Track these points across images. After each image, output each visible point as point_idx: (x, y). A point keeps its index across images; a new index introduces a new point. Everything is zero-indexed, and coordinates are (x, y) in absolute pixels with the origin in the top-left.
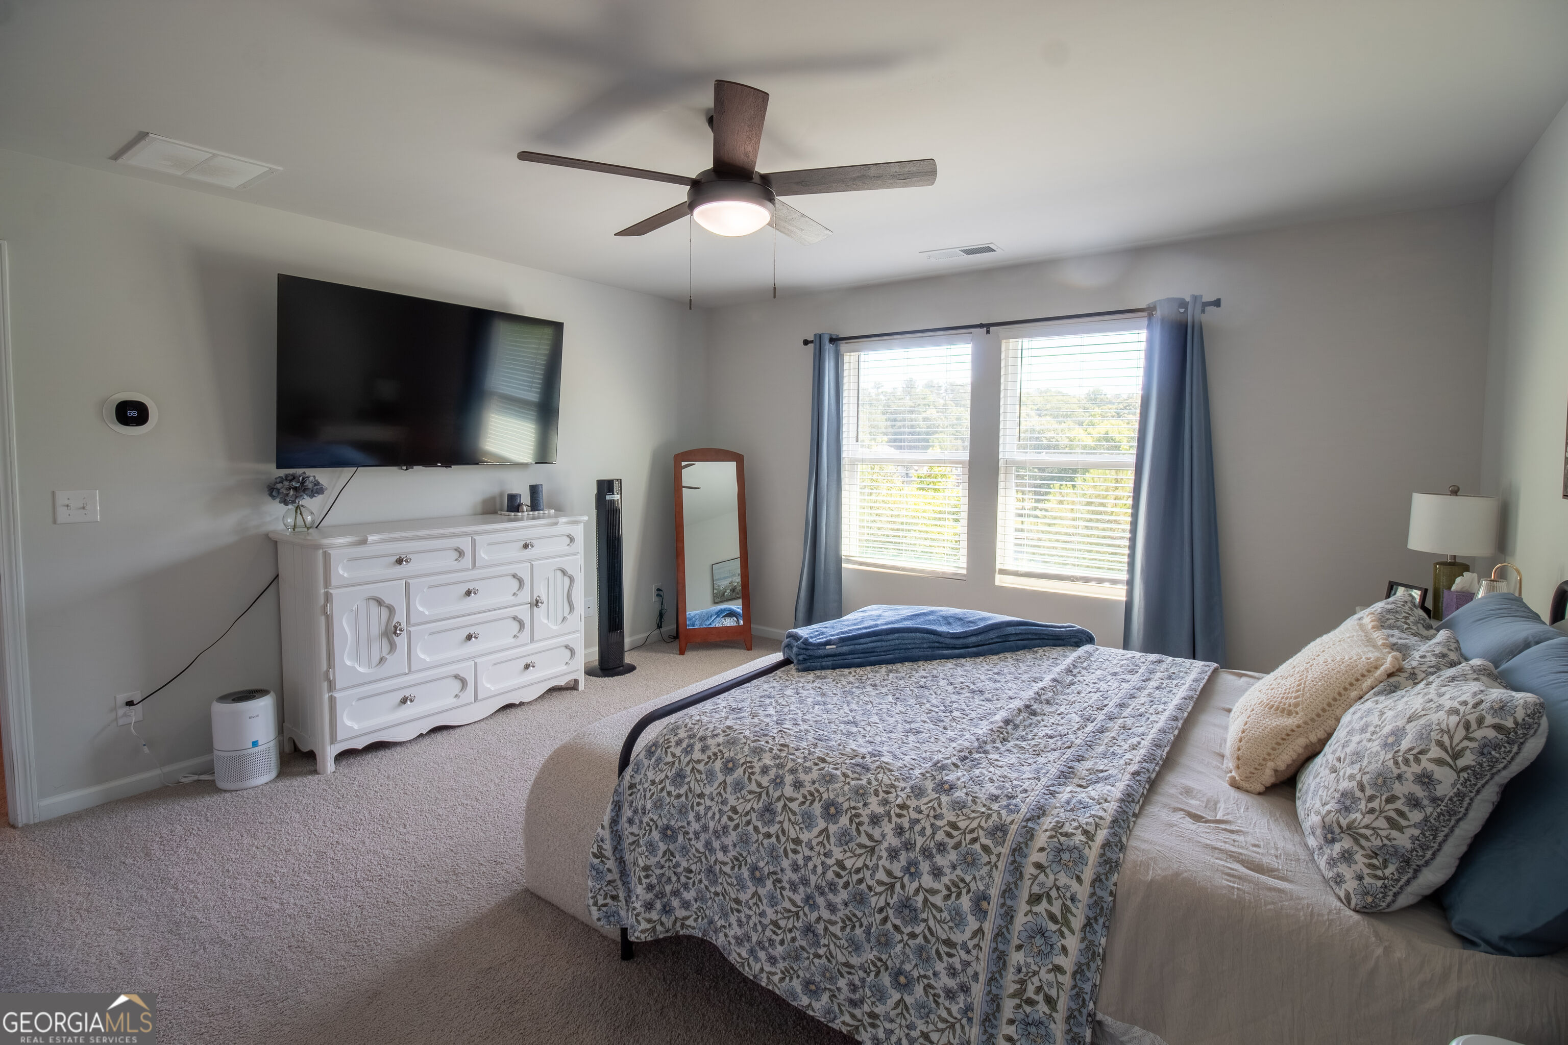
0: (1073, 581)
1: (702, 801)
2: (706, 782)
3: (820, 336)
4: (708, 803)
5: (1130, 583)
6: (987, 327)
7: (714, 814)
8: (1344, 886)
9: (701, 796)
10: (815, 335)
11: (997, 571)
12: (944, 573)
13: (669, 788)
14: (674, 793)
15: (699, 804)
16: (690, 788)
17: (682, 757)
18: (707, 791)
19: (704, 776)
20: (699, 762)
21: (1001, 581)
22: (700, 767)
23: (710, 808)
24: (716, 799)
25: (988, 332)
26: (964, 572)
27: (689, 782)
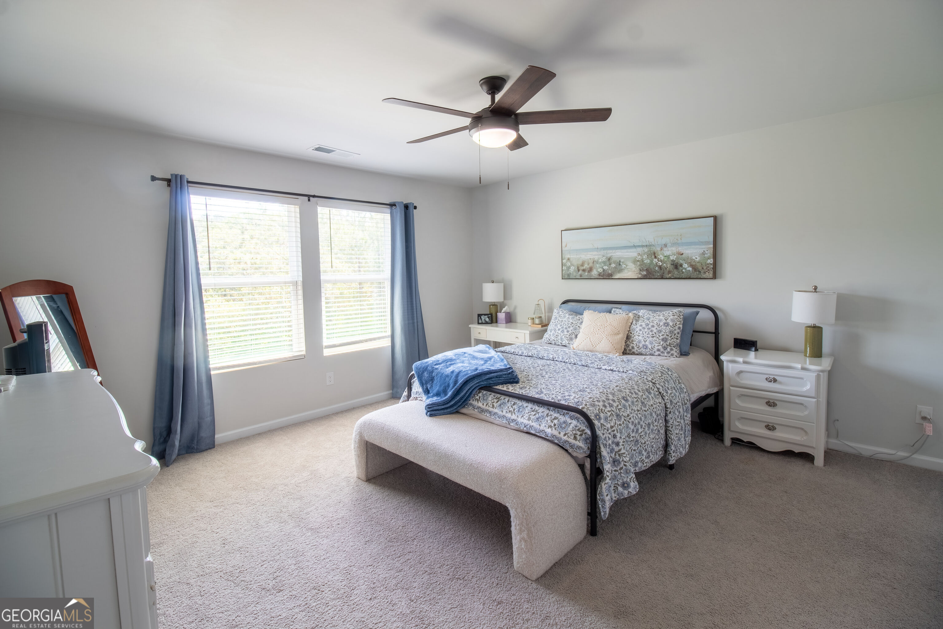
0: (363, 342)
1: (630, 417)
2: (626, 410)
3: (176, 176)
4: (632, 415)
5: (393, 337)
6: (309, 197)
7: (635, 417)
8: (674, 355)
9: (628, 416)
10: (172, 175)
11: (324, 347)
12: (285, 358)
13: (619, 423)
14: (621, 423)
15: (630, 419)
16: (624, 416)
17: (612, 409)
18: (628, 413)
19: (623, 409)
20: (618, 406)
21: (327, 352)
22: (620, 407)
23: (633, 416)
24: (633, 412)
25: (309, 200)
26: (304, 353)
27: (622, 415)
